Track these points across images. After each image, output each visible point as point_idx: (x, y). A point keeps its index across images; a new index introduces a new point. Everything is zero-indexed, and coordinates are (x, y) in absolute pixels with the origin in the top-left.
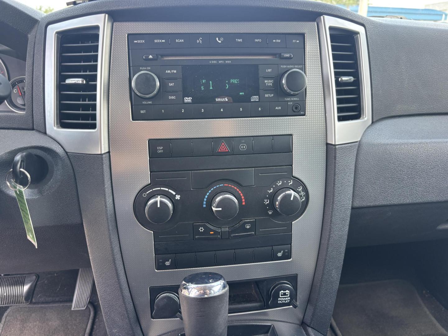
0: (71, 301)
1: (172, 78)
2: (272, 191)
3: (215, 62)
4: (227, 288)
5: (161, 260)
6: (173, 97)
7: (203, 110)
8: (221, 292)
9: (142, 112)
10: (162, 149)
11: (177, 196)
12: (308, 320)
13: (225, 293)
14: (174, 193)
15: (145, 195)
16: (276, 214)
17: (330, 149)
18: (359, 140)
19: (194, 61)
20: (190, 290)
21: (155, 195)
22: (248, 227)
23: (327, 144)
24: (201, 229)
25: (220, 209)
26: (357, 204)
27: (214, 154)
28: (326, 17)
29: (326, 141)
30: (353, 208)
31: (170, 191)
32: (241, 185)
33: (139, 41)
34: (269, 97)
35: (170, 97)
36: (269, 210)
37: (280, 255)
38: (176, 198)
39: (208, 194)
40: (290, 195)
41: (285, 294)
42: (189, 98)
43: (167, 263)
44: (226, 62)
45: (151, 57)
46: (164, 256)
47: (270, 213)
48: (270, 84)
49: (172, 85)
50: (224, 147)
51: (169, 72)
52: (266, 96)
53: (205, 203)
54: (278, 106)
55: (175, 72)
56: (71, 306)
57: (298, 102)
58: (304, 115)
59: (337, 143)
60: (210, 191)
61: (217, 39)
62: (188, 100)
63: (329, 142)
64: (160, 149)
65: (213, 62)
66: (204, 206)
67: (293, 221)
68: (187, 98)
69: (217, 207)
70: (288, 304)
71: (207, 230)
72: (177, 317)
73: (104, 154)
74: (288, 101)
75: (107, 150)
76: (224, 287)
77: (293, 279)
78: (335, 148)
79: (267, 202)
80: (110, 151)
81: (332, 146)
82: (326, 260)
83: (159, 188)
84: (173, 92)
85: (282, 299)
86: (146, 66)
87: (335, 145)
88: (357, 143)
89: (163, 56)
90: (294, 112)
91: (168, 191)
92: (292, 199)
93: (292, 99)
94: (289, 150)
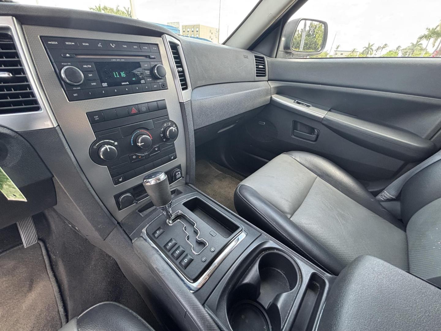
0: (22, 243)
1: (90, 71)
2: (163, 129)
3: (115, 60)
4: (166, 175)
5: (116, 180)
6: (94, 84)
7: (116, 91)
8: (165, 178)
9: (75, 95)
10: (98, 117)
11: (115, 143)
12: (188, 181)
13: (166, 178)
14: (113, 142)
15: (95, 147)
16: (167, 139)
17: (182, 105)
18: (190, 99)
19: (101, 59)
20: (150, 182)
21: (102, 145)
22: (157, 149)
23: (180, 103)
24: (134, 157)
25: (143, 144)
26: (195, 128)
27: (130, 115)
28: (166, 35)
29: (179, 100)
30: (194, 130)
31: (110, 141)
32: (149, 130)
33: (53, 43)
34: (150, 80)
35: (92, 84)
36: (163, 139)
37: (172, 158)
38: (115, 144)
39: (132, 138)
40: (172, 129)
41: (178, 174)
42: (105, 83)
43: (120, 180)
44: (122, 60)
45: (68, 55)
46: (117, 177)
47: (164, 140)
48: (148, 73)
49: (91, 75)
50: (134, 111)
51: (86, 66)
52: (148, 80)
53: (132, 143)
54: (155, 85)
55: (90, 66)
56: (24, 246)
57: (163, 82)
58: (167, 89)
59: (184, 102)
60: (133, 136)
61: (111, 44)
62: (105, 85)
63: (180, 102)
64: (96, 118)
65: (113, 60)
66: (132, 144)
67: (174, 141)
68: (104, 84)
69: (141, 143)
70: (180, 177)
71: (137, 156)
72: (134, 204)
73: (56, 127)
74: (159, 82)
75: (57, 125)
76: (165, 176)
77: (179, 167)
78: (184, 104)
79: (162, 135)
80: (59, 124)
81: (182, 103)
82: (190, 154)
83: (103, 141)
84: (94, 80)
85: (178, 176)
86: (67, 62)
87: (183, 103)
88: (190, 101)
89: (76, 55)
90: (163, 87)
91: (109, 141)
92: (174, 131)
93: (161, 81)
94: (165, 108)
